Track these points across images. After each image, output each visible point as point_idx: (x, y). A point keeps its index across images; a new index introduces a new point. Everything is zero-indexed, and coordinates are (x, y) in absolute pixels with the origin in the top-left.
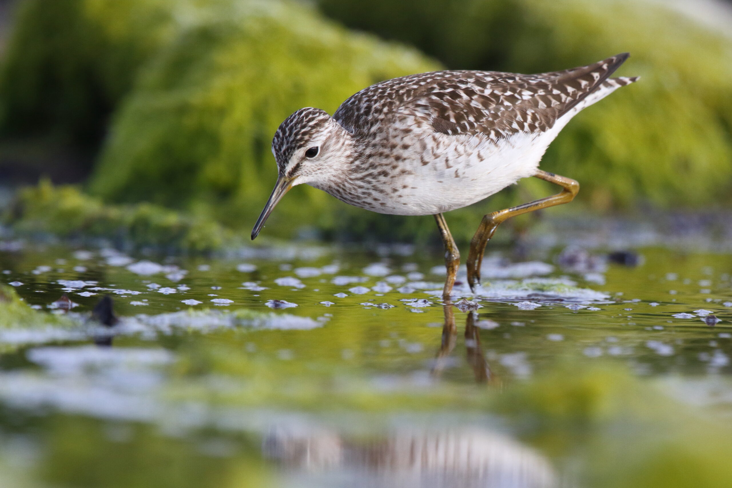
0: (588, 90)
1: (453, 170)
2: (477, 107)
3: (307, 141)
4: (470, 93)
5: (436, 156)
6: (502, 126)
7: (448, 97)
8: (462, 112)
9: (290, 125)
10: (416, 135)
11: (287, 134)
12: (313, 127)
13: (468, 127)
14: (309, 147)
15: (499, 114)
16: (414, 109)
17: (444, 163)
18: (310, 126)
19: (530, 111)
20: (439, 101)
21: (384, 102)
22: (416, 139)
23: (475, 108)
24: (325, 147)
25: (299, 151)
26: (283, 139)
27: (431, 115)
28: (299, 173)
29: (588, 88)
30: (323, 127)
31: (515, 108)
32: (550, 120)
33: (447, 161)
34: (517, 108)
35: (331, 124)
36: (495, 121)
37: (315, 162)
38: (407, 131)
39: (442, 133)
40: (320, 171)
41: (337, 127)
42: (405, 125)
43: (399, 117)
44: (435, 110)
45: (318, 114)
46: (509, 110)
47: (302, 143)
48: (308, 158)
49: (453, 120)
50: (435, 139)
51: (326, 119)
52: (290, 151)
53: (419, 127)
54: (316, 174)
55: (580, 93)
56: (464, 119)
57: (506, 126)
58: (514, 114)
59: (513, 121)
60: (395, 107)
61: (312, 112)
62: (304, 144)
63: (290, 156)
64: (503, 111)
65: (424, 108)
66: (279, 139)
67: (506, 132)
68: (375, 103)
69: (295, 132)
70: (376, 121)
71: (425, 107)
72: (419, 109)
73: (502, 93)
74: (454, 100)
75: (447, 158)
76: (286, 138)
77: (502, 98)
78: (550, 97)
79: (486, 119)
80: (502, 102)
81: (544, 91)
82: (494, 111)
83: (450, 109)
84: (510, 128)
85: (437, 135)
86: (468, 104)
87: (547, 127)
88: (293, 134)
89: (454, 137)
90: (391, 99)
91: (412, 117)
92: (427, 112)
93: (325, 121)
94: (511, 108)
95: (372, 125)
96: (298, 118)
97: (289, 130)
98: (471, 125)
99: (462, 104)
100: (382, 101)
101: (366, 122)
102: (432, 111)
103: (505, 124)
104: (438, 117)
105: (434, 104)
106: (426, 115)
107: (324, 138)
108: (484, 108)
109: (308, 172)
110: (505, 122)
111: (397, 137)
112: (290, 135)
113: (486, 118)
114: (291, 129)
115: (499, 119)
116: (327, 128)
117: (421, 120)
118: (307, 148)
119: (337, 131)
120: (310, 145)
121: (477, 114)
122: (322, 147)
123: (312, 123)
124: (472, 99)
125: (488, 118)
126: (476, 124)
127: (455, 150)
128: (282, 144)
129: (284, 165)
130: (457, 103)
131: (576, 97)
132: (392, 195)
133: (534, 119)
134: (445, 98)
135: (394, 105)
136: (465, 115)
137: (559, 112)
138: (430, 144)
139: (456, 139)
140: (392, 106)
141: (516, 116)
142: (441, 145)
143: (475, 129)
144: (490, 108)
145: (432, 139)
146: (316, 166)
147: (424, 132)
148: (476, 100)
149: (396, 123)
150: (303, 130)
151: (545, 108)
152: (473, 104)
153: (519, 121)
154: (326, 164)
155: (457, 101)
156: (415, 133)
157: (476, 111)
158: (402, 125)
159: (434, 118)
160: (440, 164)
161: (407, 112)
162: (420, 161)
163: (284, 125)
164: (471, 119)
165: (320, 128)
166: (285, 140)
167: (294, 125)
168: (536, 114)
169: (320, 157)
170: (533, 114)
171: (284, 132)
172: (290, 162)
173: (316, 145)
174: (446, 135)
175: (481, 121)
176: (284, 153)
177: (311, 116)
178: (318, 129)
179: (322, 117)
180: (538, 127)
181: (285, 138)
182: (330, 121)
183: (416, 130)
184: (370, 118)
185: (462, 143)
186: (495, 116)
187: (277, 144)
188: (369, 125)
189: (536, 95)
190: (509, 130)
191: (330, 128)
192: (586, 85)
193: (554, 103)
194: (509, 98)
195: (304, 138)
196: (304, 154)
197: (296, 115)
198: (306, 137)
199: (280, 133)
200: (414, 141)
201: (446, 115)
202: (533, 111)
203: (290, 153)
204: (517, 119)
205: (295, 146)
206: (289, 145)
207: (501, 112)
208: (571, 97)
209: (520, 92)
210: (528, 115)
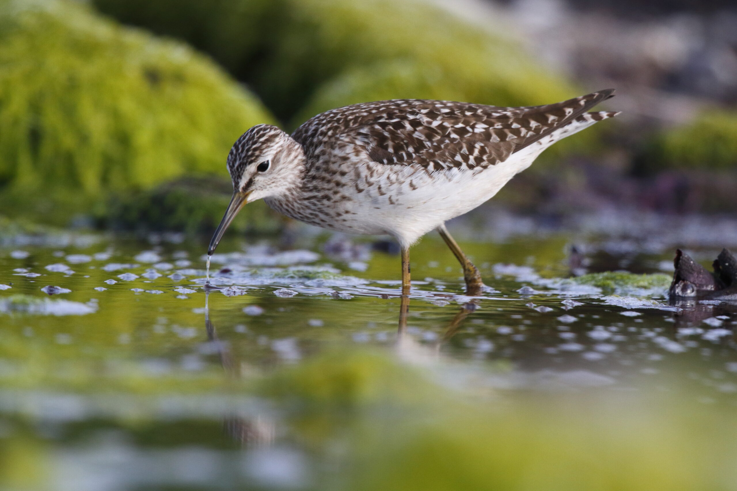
0: (555, 125)
1: (387, 196)
2: (420, 138)
3: (258, 157)
4: (415, 124)
5: (370, 184)
6: (443, 158)
7: (391, 127)
8: (402, 143)
9: (242, 143)
10: (353, 163)
11: (240, 151)
12: (263, 143)
13: (405, 158)
14: (260, 162)
15: (442, 146)
16: (355, 137)
17: (377, 190)
18: (260, 142)
19: (478, 144)
20: (381, 131)
21: (331, 126)
22: (352, 166)
23: (417, 139)
24: (276, 160)
25: (250, 167)
26: (236, 156)
27: (370, 144)
28: (253, 187)
29: (556, 123)
30: (274, 142)
31: (462, 140)
32: (502, 153)
33: (380, 188)
34: (464, 141)
35: (282, 139)
36: (436, 153)
37: (268, 176)
38: (345, 159)
39: (378, 163)
40: (274, 184)
41: (289, 141)
42: (343, 153)
43: (339, 144)
44: (375, 139)
45: (268, 130)
46: (455, 142)
47: (253, 158)
48: (260, 173)
49: (391, 150)
50: (369, 168)
51: (277, 134)
52: (242, 166)
53: (357, 155)
54: (271, 188)
55: (545, 128)
56: (403, 149)
57: (448, 158)
58: (460, 146)
59: (456, 153)
60: (339, 131)
61: (263, 129)
62: (255, 159)
63: (242, 172)
64: (448, 143)
65: (364, 137)
66: (233, 156)
67: (447, 164)
68: (322, 127)
69: (246, 148)
70: (320, 143)
71: (365, 135)
72: (359, 137)
73: (452, 125)
74: (396, 131)
75: (380, 185)
76: (239, 154)
77: (450, 130)
78: (506, 131)
79: (426, 151)
80: (449, 133)
81: (501, 125)
82: (437, 143)
83: (390, 139)
84: (453, 160)
85: (372, 164)
86: (410, 135)
87: (498, 161)
88: (245, 151)
89: (389, 167)
90: (339, 124)
91: (352, 146)
92: (366, 140)
93: (276, 136)
94: (457, 141)
95: (316, 147)
96: (250, 135)
97: (241, 146)
98: (409, 155)
99: (404, 134)
100: (329, 125)
101: (312, 144)
102: (371, 139)
103: (447, 156)
104: (377, 145)
105: (375, 133)
106: (365, 144)
107: (274, 152)
108: (427, 140)
109: (262, 186)
110: (447, 154)
111: (335, 164)
112: (242, 152)
113: (427, 149)
114: (243, 146)
115: (442, 151)
116: (277, 143)
117: (360, 149)
118: (258, 164)
119: (289, 145)
120: (261, 160)
121: (418, 145)
122: (273, 161)
123: (262, 139)
124: (415, 130)
125: (429, 150)
126: (414, 155)
127: (387, 179)
128: (235, 160)
129: (238, 181)
130: (398, 134)
131: (540, 131)
132: (337, 218)
133: (483, 151)
134: (387, 128)
135: (339, 130)
136: (404, 146)
137: (516, 146)
138: (364, 172)
139: (391, 168)
140: (336, 130)
141: (461, 149)
142: (375, 174)
143: (413, 160)
144: (434, 140)
145: (366, 168)
146: (269, 180)
147: (361, 160)
148: (420, 131)
149: (336, 150)
150: (254, 146)
151: (498, 142)
152: (416, 135)
153: (464, 153)
154: (279, 177)
155: (399, 132)
156: (352, 161)
157: (417, 143)
158: (341, 151)
159: (372, 147)
160: (374, 191)
161: (347, 140)
162: (355, 188)
163: (238, 143)
164: (411, 149)
165: (270, 143)
166: (238, 156)
167: (246, 142)
168: (486, 148)
169: (272, 170)
170: (482, 147)
171: (237, 149)
172: (243, 178)
173: (266, 160)
174: (381, 164)
175: (421, 152)
176: (237, 169)
177: (261, 132)
178: (269, 144)
179: (273, 132)
180: (486, 160)
181: (237, 155)
182: (281, 136)
183: (354, 158)
184: (315, 140)
185: (395, 173)
186: (437, 148)
187: (231, 161)
188: (314, 147)
189: (491, 128)
190: (450, 163)
191: (282, 143)
192: (554, 120)
193: (510, 137)
194: (457, 131)
195: (254, 154)
196: (255, 170)
197: (249, 132)
198: (257, 153)
199: (233, 150)
200: (350, 169)
201: (385, 144)
202: (482, 145)
203: (243, 169)
204: (462, 152)
205: (247, 162)
206: (241, 160)
207: (445, 144)
208: (534, 131)
209: (475, 124)
210: (475, 147)
